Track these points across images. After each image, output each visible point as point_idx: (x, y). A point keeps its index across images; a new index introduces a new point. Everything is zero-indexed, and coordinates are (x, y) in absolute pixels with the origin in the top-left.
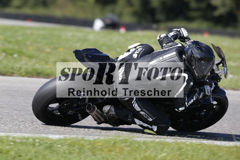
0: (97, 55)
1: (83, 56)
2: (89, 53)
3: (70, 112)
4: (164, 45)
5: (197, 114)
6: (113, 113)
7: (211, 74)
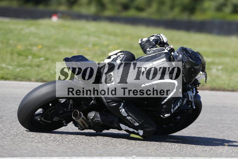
3: (56, 119)
6: (99, 118)
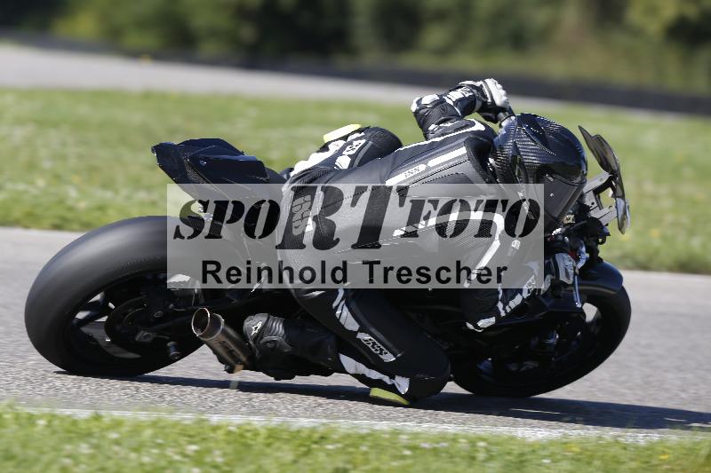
0: (225, 160)
1: (181, 162)
2: (202, 152)
3: (143, 335)
4: (431, 128)
5: (535, 342)
7: (577, 219)
